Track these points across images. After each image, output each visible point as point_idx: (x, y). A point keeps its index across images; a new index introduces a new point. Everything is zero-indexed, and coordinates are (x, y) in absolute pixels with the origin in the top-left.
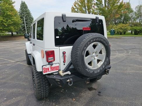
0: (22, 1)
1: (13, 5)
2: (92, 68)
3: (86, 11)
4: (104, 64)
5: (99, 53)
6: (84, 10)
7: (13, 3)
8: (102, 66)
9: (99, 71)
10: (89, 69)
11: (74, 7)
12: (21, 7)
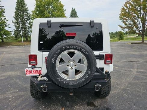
0: (73, 9)
1: (64, 12)
2: (68, 78)
3: (140, 11)
4: (84, 76)
5: (78, 62)
6: (138, 9)
7: (64, 11)
8: (81, 78)
9: (76, 83)
10: (62, 79)
11: (125, 8)
12: (71, 13)
